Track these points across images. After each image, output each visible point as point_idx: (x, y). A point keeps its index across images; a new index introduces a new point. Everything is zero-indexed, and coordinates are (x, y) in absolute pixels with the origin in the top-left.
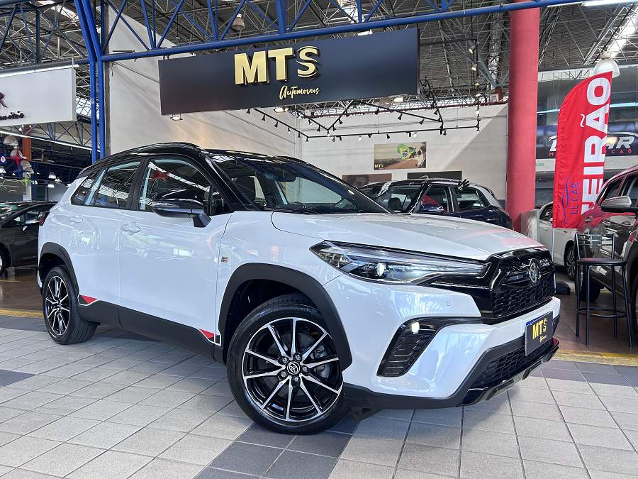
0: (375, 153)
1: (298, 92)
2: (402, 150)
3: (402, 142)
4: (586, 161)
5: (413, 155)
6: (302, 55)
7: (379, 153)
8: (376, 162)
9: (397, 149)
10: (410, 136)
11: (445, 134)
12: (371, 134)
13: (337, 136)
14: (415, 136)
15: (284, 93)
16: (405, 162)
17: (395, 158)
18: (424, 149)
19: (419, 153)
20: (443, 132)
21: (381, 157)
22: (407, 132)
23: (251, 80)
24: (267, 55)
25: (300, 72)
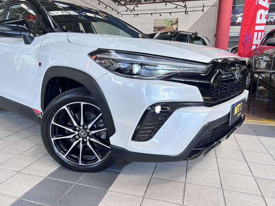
0: (154, 23)
2: (167, 22)
3: (167, 18)
4: (257, 22)
5: (172, 25)
7: (156, 23)
8: (155, 28)
9: (164, 22)
10: (171, 15)
11: (187, 14)
12: (152, 14)
13: (136, 14)
14: (173, 15)
16: (167, 28)
17: (163, 26)
18: (177, 22)
19: (175, 24)
20: (186, 13)
21: (157, 25)
22: (169, 13)
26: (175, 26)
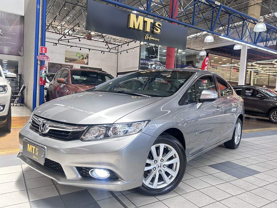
0: (65, 54)
1: (152, 38)
8: (66, 59)
9: (76, 55)
12: (73, 46)
14: (93, 51)
15: (147, 37)
16: (79, 61)
17: (75, 58)
18: (87, 57)
21: (68, 57)
22: (89, 49)
23: (136, 27)
24: (144, 19)
25: (155, 31)
26: (86, 61)
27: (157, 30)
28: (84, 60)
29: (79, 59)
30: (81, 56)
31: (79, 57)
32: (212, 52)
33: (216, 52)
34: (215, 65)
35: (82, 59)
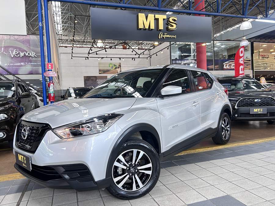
1: (168, 36)
2: (111, 66)
3: (111, 62)
6: (171, 20)
7: (101, 66)
8: (100, 71)
9: (108, 66)
11: (134, 60)
12: (103, 58)
15: (161, 36)
16: (112, 71)
18: (120, 66)
22: (119, 58)
23: (147, 27)
24: (155, 17)
25: (169, 27)
26: (118, 70)
27: (173, 26)
28: (117, 69)
29: (112, 69)
30: (114, 66)
31: (112, 68)
32: (259, 40)
33: (264, 40)
34: (265, 54)
35: (115, 69)
